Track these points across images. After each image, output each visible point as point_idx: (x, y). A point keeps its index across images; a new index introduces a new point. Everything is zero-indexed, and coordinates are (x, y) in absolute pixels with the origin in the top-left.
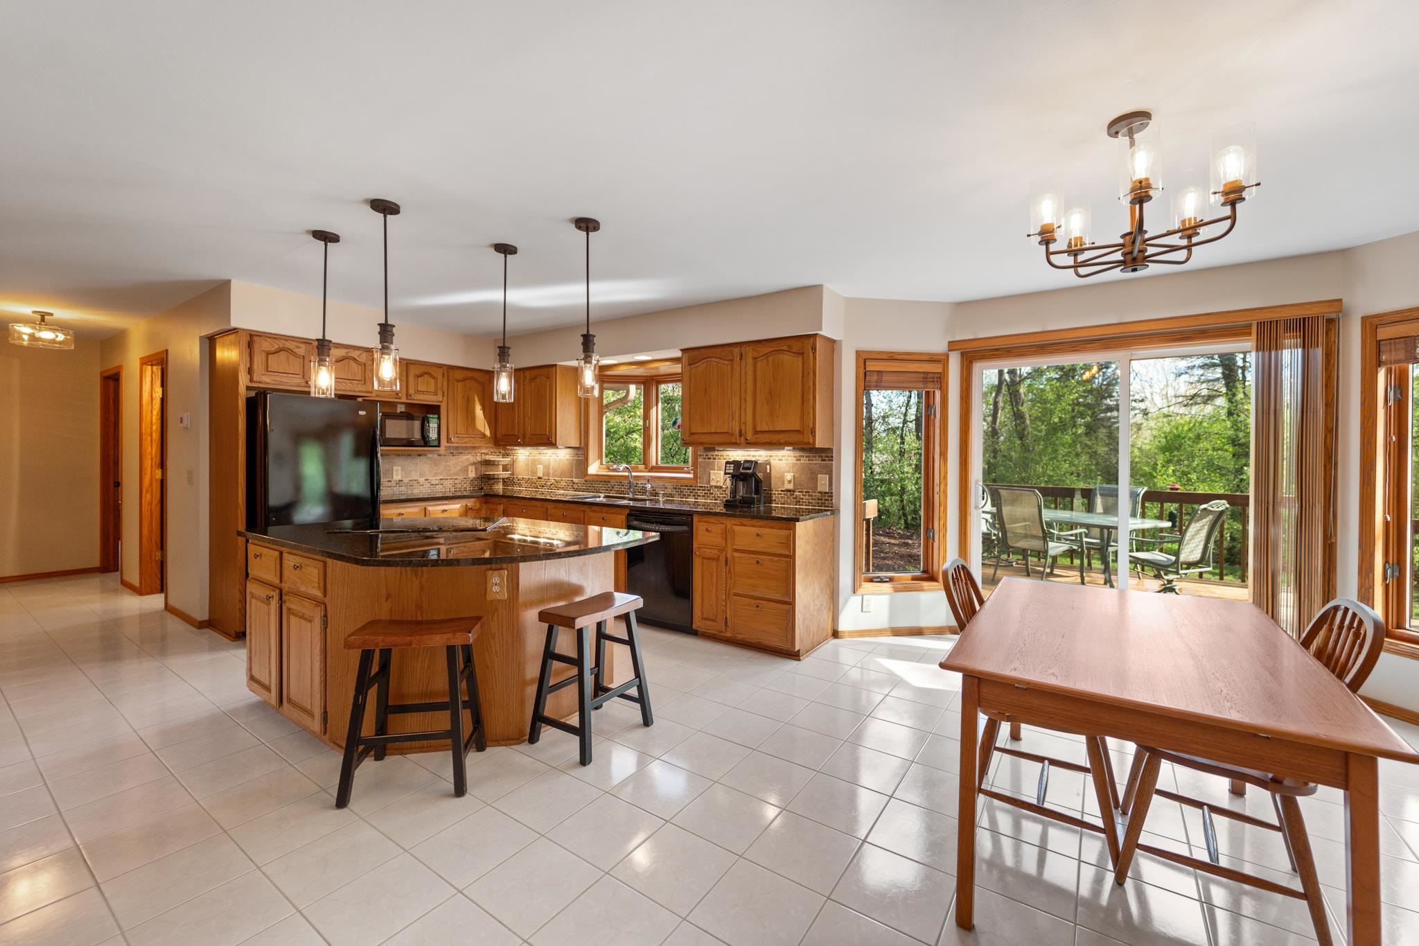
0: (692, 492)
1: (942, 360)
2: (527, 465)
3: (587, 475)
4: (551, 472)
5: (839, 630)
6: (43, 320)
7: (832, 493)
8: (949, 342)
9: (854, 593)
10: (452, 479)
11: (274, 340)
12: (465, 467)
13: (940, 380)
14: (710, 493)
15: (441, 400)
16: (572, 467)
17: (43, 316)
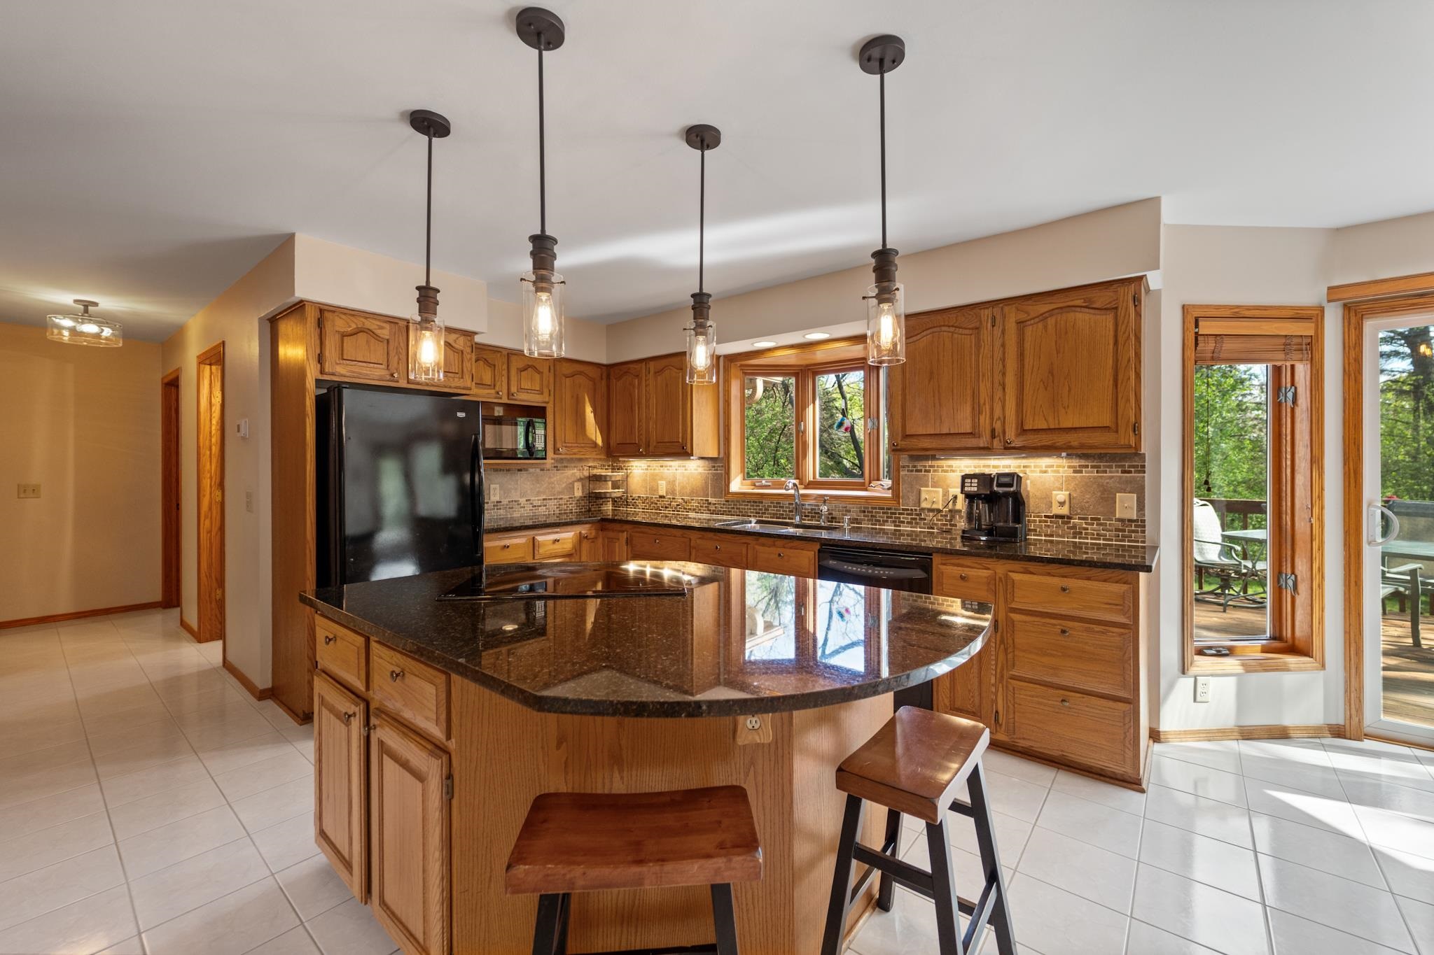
0: (891, 518)
1: (1314, 316)
2: (645, 480)
3: (729, 493)
4: (677, 489)
5: (1161, 730)
6: (86, 310)
7: (1144, 521)
8: (1329, 288)
9: (1183, 673)
10: (556, 499)
11: (351, 318)
12: (571, 483)
13: (1311, 348)
14: (921, 519)
15: (547, 400)
16: (706, 483)
17: (87, 305)
